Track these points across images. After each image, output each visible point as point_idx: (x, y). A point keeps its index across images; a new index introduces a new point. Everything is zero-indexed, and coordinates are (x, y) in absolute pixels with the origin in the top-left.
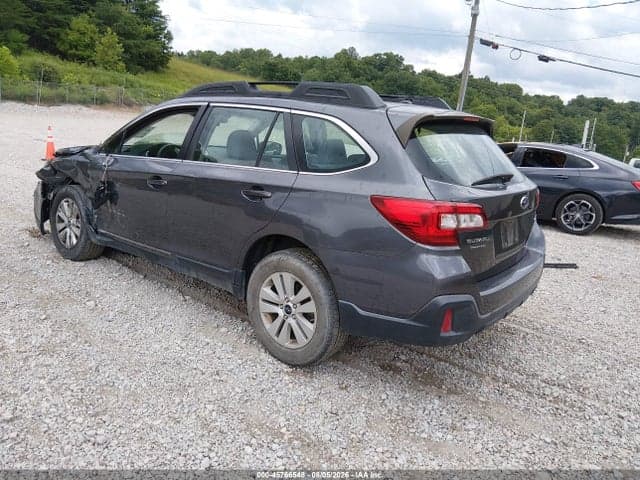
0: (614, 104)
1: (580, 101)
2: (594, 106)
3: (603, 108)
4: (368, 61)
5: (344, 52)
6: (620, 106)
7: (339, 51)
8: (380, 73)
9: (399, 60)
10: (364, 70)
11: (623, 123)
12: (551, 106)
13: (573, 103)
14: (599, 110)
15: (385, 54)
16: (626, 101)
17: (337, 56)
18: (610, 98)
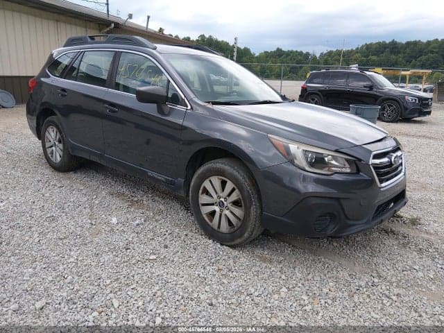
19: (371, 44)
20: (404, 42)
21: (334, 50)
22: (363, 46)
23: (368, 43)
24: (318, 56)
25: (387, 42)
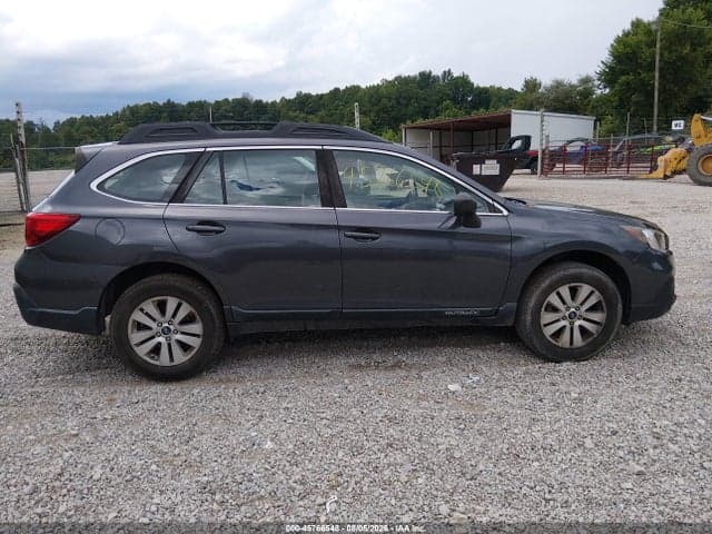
19: (136, 106)
20: (185, 103)
21: (79, 117)
22: (124, 110)
23: (131, 105)
24: (51, 126)
25: (161, 103)
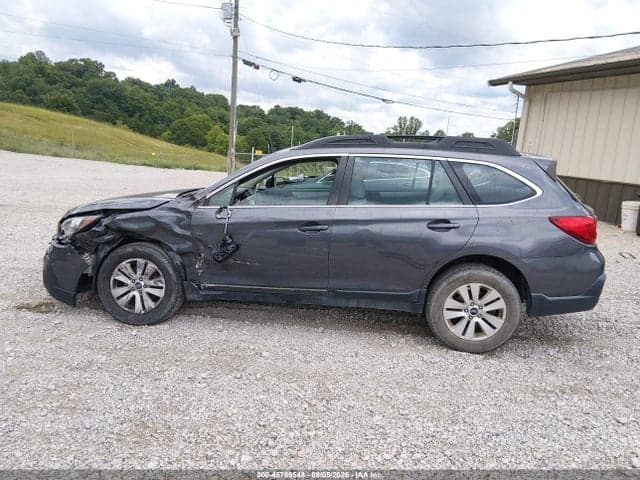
0: (304, 112)
1: (277, 110)
2: (288, 114)
3: (297, 116)
4: (61, 66)
5: (31, 56)
6: (309, 113)
7: (24, 54)
8: (80, 80)
9: (100, 67)
10: (59, 76)
11: (313, 128)
12: (255, 115)
13: (272, 112)
14: (293, 118)
15: (81, 60)
16: (313, 110)
17: (22, 60)
18: (300, 107)
